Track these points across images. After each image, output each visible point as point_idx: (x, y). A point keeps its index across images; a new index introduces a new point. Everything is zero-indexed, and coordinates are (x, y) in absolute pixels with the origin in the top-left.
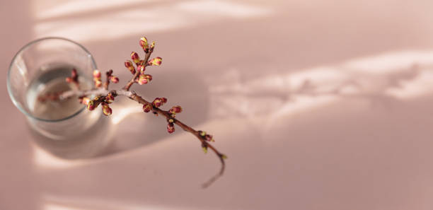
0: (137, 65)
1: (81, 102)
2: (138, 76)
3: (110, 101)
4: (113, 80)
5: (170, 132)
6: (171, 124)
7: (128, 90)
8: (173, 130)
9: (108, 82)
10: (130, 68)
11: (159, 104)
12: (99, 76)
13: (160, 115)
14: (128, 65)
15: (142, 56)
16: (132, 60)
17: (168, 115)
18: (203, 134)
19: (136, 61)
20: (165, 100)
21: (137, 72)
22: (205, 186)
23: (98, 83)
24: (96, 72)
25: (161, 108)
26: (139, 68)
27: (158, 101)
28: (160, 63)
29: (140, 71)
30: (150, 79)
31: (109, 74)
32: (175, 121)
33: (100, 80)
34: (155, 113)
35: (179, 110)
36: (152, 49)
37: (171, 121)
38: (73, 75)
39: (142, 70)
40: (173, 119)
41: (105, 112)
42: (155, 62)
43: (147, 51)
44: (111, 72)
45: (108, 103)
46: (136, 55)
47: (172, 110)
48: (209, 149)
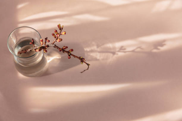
0: (57, 34)
1: (35, 51)
2: (57, 39)
3: (47, 48)
4: (48, 41)
5: (69, 58)
6: (69, 55)
7: (53, 44)
8: (70, 58)
9: (46, 42)
10: (54, 36)
11: (65, 49)
12: (42, 41)
13: (65, 53)
14: (53, 35)
15: (59, 31)
16: (55, 33)
17: (68, 52)
18: (81, 58)
19: (56, 33)
20: (67, 47)
21: (57, 37)
22: (82, 72)
23: (42, 43)
24: (41, 39)
25: (65, 50)
26: (57, 35)
27: (64, 47)
28: (65, 34)
29: (58, 37)
30: (62, 40)
31: (46, 39)
32: (71, 54)
33: (43, 42)
34: (63, 52)
35: (72, 50)
36: (62, 28)
37: (69, 54)
38: (32, 41)
39: (58, 36)
40: (70, 53)
41: (45, 52)
42: (63, 33)
43: (60, 29)
44: (47, 38)
45: (46, 48)
46: (56, 30)
47: (70, 50)
48: (83, 63)
